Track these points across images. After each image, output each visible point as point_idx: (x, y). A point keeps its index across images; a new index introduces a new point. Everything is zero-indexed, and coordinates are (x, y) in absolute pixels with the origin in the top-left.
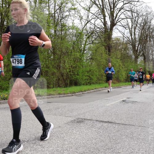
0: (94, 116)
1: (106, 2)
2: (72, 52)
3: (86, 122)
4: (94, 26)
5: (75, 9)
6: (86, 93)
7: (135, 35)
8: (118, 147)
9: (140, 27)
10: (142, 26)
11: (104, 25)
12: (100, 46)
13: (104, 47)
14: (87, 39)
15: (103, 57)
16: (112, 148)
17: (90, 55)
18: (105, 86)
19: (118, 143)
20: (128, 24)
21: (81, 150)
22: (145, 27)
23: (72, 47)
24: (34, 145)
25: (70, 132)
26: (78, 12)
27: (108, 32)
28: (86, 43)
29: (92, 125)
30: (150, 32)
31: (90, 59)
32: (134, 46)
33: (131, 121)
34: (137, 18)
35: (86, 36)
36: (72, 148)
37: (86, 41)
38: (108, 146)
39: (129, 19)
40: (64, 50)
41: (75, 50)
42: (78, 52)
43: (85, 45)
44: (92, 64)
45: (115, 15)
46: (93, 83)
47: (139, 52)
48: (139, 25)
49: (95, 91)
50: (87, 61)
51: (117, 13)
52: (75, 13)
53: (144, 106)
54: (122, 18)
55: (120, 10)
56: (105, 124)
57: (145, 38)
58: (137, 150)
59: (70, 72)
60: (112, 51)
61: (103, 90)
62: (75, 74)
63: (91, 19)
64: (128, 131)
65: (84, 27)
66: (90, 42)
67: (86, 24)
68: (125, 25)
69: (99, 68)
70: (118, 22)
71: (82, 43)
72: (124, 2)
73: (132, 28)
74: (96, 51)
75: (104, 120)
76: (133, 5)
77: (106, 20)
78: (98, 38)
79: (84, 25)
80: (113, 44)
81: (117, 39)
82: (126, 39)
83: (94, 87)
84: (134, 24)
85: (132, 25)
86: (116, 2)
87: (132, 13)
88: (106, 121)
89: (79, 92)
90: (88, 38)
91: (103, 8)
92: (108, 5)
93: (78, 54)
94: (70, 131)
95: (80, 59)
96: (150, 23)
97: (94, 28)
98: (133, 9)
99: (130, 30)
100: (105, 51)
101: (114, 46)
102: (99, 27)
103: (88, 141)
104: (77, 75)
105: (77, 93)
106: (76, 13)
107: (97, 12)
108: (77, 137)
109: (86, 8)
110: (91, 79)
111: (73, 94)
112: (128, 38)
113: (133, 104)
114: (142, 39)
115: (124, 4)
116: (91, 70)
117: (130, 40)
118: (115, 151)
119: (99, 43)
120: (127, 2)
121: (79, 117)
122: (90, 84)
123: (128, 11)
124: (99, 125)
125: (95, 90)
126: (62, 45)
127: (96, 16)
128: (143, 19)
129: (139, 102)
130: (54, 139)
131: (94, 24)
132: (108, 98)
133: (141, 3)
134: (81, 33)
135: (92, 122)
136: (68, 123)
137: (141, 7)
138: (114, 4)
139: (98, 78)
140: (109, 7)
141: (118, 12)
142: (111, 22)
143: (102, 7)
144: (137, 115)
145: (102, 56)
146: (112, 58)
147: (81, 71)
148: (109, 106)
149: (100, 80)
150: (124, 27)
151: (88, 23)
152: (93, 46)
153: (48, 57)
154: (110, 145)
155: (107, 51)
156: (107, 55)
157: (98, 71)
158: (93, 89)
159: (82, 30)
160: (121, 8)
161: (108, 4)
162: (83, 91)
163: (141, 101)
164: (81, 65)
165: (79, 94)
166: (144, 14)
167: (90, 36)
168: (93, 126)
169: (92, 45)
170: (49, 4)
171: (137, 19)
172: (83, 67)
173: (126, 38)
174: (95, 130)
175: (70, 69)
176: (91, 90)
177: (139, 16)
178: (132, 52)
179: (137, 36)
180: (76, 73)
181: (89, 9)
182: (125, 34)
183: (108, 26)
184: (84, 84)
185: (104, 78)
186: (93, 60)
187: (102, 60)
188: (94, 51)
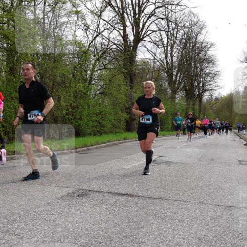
0: (106, 185)
1: (127, 2)
2: (72, 82)
3: (92, 195)
4: (108, 41)
5: (77, 13)
6: (93, 149)
7: (172, 56)
8: (141, 234)
9: (180, 44)
10: (183, 43)
11: (124, 39)
12: (117, 73)
13: (123, 75)
14: (96, 62)
15: (121, 92)
16: (131, 236)
17: (100, 87)
18: (124, 137)
19: (141, 227)
20: (161, 40)
21: (82, 240)
22: (188, 45)
23: (72, 75)
24: (6, 235)
25: (66, 212)
26: (83, 17)
27: (129, 51)
28: (94, 68)
29: (102, 200)
30: (195, 53)
31: (101, 93)
32: (170, 75)
33: (163, 192)
34: (176, 30)
35: (95, 56)
36: (68, 237)
37: (94, 66)
38: (126, 233)
39: (163, 32)
40: (58, 79)
41: (77, 78)
42: (82, 82)
43: (93, 71)
44: (103, 101)
45: (141, 25)
46: (106, 133)
47: (179, 84)
48: (178, 42)
49: (108, 146)
50: (96, 97)
51: (145, 21)
52: (78, 19)
53: (183, 168)
54: (153, 29)
55: (149, 17)
56: (122, 199)
57: (188, 62)
58: (170, 237)
59: (68, 114)
60: (136, 81)
61: (120, 143)
62: (76, 119)
63: (103, 29)
64: (157, 208)
65: (92, 42)
66: (102, 66)
67: (95, 37)
68: (157, 41)
69: (115, 108)
70: (145, 37)
71: (88, 69)
72: (156, 4)
73: (167, 47)
74: (110, 80)
75: (121, 192)
76: (169, 11)
77: (127, 33)
78: (114, 60)
79: (91, 39)
80: (137, 71)
81: (144, 62)
82: (158, 63)
83: (107, 139)
84: (171, 40)
85: (168, 42)
86: (143, 4)
87: (168, 22)
88: (124, 192)
89: (83, 147)
90: (98, 59)
91: (123, 12)
92: (131, 9)
93: (81, 86)
94: (66, 210)
95: (85, 94)
96: (196, 38)
97: (108, 44)
98: (170, 16)
99: (164, 49)
100: (124, 82)
101: (139, 73)
102: (116, 42)
103: (94, 225)
104: (79, 119)
105: (80, 149)
106: (80, 19)
107: (114, 19)
108: (76, 219)
109: (95, 12)
110: (102, 126)
112: (161, 61)
113: (167, 166)
114: (182, 63)
115: (155, 8)
116: (102, 112)
117: (164, 64)
118: (137, 240)
119: (115, 68)
120: (161, 5)
121: (81, 187)
122: (101, 134)
123: (162, 19)
124: (113, 199)
125: (108, 144)
126: (56, 70)
127: (112, 26)
128: (185, 32)
129: (176, 163)
130: (40, 224)
131: (108, 37)
132: (129, 157)
133: (183, 7)
134: (86, 53)
135: (101, 196)
136: (62, 198)
137: (182, 14)
138: (140, 7)
139: (113, 125)
140: (132, 11)
141: (147, 21)
142: (134, 36)
143: (121, 11)
144: (172, 182)
145: (119, 90)
146: (136, 93)
147: (85, 113)
149: (116, 128)
150: (155, 44)
151: (97, 35)
152: (106, 72)
154: (128, 230)
155: (129, 81)
156: (127, 88)
157: (113, 113)
158: (105, 141)
159: (89, 48)
160: (151, 14)
161: (131, 6)
162: (88, 145)
163: (180, 161)
164: (86, 103)
165: (82, 151)
166: (186, 25)
167: (101, 57)
168: (102, 202)
170: (35, 3)
171: (175, 32)
172: (89, 106)
173: (158, 61)
174: (105, 207)
175: (67, 109)
176: (102, 143)
177: (179, 27)
178: (167, 83)
179: (175, 59)
180: (78, 117)
181: (101, 13)
182: (157, 55)
183: (130, 43)
184: (90, 134)
185: (123, 124)
186: (106, 95)
187: (119, 96)
188: (108, 81)
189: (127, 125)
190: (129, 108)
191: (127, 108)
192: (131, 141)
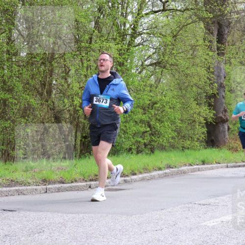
2: (94, 38)
6: (135, 181)
12: (190, 21)
13: (202, 25)
15: (198, 61)
17: (152, 50)
18: (202, 158)
23: (93, 23)
31: (155, 63)
41: (104, 31)
42: (115, 40)
43: (139, 15)
44: (158, 81)
46: (163, 148)
49: (166, 175)
50: (144, 72)
60: (229, 38)
61: (194, 171)
66: (156, 6)
69: (183, 96)
71: (129, 10)
74: (174, 36)
83: (165, 162)
100: (204, 39)
101: (238, 21)
110: (154, 133)
111: (93, 183)
116: (156, 103)
119: (187, 9)
122: (152, 151)
125: (167, 171)
132: (212, 201)
139: (178, 131)
145: (194, 57)
146: (231, 63)
148: (213, 227)
149: (184, 137)
152: (165, 19)
153: (8, 52)
155: (214, 39)
156: (211, 53)
157: (179, 106)
169: (161, 18)
184: (130, 150)
185: (201, 131)
186: (164, 67)
187: (193, 70)
188: (170, 39)
189: (208, 132)
190: (214, 96)
191: (209, 97)
192: (218, 168)
